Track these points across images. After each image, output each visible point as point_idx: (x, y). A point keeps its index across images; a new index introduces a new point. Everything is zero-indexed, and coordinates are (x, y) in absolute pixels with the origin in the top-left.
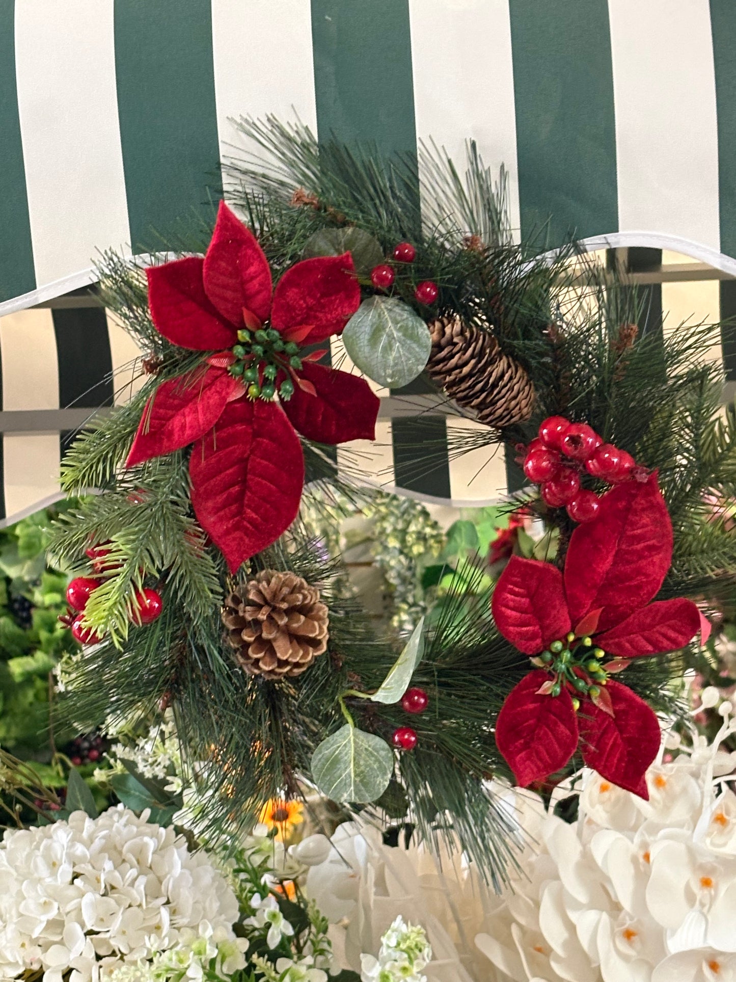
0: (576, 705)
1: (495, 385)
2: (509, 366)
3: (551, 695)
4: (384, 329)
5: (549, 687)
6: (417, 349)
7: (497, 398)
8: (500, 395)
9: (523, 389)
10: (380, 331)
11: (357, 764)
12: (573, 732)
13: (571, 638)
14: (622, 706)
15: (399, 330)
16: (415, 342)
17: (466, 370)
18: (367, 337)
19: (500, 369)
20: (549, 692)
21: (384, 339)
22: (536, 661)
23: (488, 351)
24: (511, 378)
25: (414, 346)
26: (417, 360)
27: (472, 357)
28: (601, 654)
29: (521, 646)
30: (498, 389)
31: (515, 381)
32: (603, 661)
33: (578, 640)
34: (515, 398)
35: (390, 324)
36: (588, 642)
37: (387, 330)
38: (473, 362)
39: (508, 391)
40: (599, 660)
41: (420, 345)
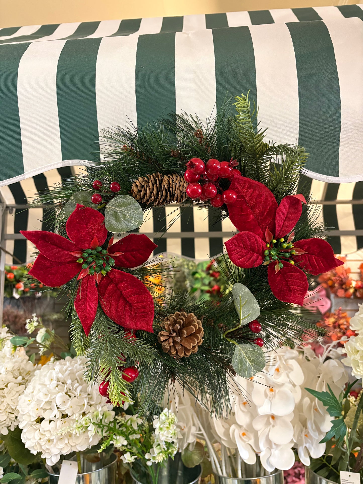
0: (292, 262)
1: (169, 188)
2: (169, 177)
3: (281, 269)
4: (117, 212)
5: (278, 267)
6: (133, 206)
7: (173, 191)
8: (174, 189)
9: (181, 180)
10: (116, 214)
11: (249, 358)
12: (300, 272)
13: (268, 246)
14: (306, 247)
15: (121, 208)
16: (129, 205)
17: (155, 191)
18: (115, 221)
19: (166, 181)
20: (279, 268)
21: (120, 215)
22: (266, 263)
23: (157, 178)
24: (173, 181)
25: (131, 206)
26: (136, 209)
27: (153, 185)
28: (283, 240)
29: (256, 265)
30: (171, 188)
31: (175, 180)
32: (285, 241)
33: (271, 243)
34: (180, 186)
35: (117, 209)
36: (274, 241)
37: (118, 211)
38: (155, 186)
39: (175, 186)
40: (284, 242)
41: (133, 204)
